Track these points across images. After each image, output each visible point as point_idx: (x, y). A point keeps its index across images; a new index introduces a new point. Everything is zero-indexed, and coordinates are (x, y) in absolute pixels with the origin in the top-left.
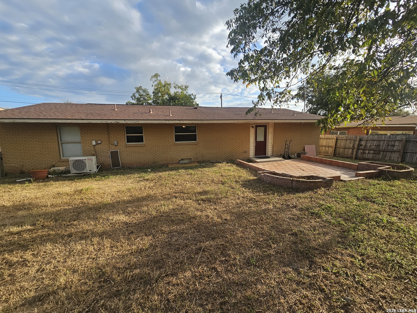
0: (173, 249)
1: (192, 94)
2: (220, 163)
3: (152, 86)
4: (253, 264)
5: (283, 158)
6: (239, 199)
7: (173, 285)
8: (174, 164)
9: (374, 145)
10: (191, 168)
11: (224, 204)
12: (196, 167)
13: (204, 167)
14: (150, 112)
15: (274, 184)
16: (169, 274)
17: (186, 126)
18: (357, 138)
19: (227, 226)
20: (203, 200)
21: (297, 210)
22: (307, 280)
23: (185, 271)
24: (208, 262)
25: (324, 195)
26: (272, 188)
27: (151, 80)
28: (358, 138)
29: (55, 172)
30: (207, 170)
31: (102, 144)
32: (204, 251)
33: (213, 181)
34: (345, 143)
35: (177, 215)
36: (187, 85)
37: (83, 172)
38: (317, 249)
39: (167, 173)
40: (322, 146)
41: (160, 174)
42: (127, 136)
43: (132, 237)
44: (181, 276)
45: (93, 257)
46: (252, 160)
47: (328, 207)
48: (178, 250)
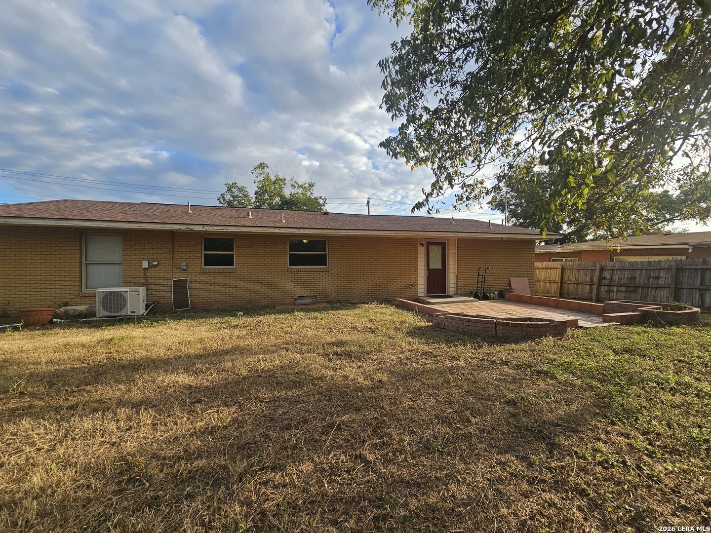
0: (277, 426)
1: (321, 197)
2: (367, 304)
3: (255, 183)
4: (438, 450)
5: (475, 298)
6: (402, 352)
7: (276, 487)
8: (286, 304)
9: (626, 277)
10: (316, 310)
11: (375, 360)
12: (326, 309)
13: (338, 309)
14: (249, 215)
15: (464, 331)
16: (269, 466)
17: (310, 241)
18: (595, 266)
19: (383, 392)
20: (337, 354)
21: (510, 368)
22: (548, 476)
23: (301, 461)
24: (347, 446)
25: (554, 346)
26: (462, 337)
27: (252, 173)
28: (598, 266)
29: (66, 314)
30: (344, 314)
31: (160, 267)
32: (339, 428)
33: (355, 328)
34: (577, 274)
35: (288, 374)
36: (313, 182)
37: (119, 314)
38: (557, 425)
39: (273, 316)
40: (539, 281)
41: (260, 318)
42: (205, 254)
43: (198, 407)
44: (291, 469)
45: (114, 440)
46: (423, 300)
47: (566, 362)
48: (288, 428)
